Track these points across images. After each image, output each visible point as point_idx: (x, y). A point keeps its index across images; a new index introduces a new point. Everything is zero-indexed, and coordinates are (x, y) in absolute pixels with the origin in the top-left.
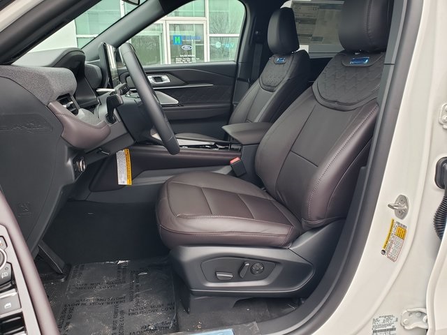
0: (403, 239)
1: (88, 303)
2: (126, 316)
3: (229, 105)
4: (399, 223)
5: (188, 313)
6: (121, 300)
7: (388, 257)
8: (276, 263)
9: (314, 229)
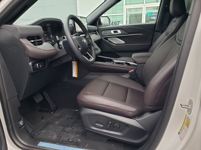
0: (188, 127)
1: (55, 124)
2: (65, 133)
3: (150, 44)
4: (188, 117)
5: (86, 139)
6: (67, 126)
7: (180, 137)
8: (127, 125)
9: (152, 112)
